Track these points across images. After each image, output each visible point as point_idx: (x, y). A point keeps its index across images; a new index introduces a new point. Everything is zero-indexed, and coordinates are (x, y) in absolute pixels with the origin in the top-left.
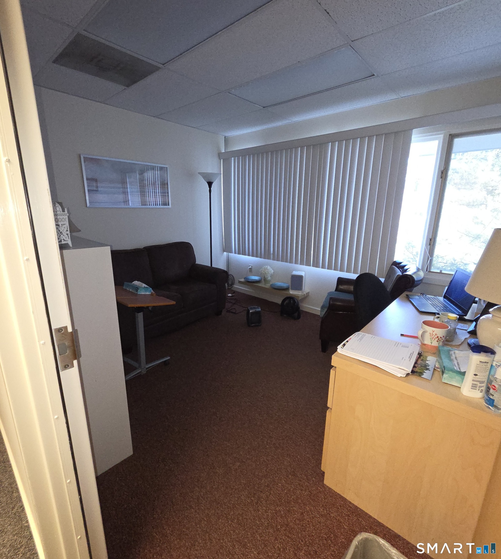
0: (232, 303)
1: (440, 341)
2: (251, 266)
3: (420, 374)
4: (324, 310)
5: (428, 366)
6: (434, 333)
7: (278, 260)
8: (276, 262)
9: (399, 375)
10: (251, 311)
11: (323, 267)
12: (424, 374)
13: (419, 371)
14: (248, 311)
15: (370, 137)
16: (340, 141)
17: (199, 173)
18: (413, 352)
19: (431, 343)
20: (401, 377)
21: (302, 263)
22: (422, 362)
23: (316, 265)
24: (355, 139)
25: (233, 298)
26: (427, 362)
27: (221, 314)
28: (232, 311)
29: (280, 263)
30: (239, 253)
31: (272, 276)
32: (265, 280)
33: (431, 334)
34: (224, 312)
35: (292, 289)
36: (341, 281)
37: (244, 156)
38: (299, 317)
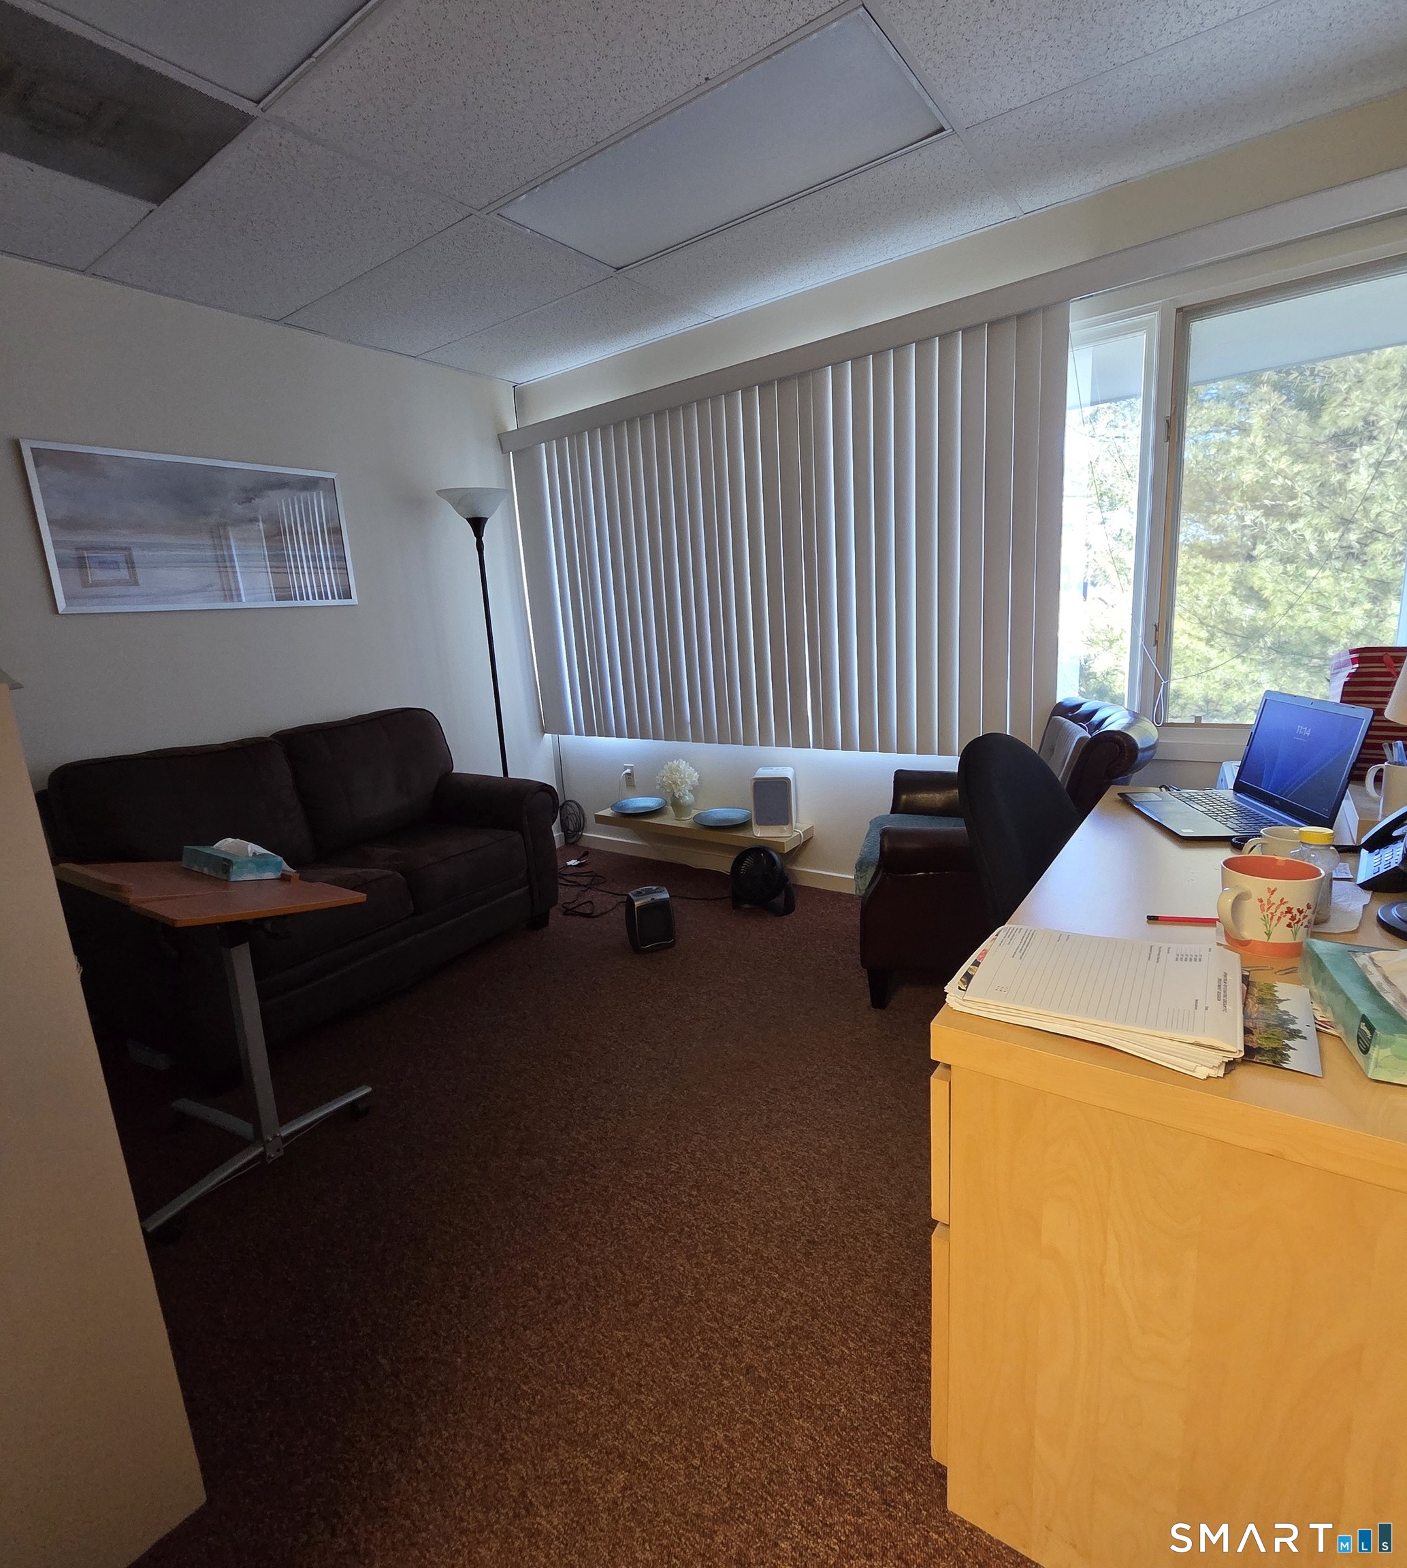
0: (579, 885)
1: (1297, 922)
2: (631, 767)
3: (1275, 1056)
4: (866, 871)
5: (1294, 1023)
6: (1275, 899)
7: (709, 740)
8: (702, 746)
9: (1202, 1073)
10: (637, 904)
11: (847, 746)
12: (1290, 1053)
13: (1267, 1045)
14: (630, 903)
15: (947, 337)
16: (858, 359)
17: (441, 493)
18: (1226, 975)
19: (1269, 935)
20: (1209, 1077)
21: (781, 742)
22: (1262, 1008)
23: (825, 742)
24: (899, 348)
25: (581, 870)
26: (1282, 1006)
27: (547, 923)
28: (580, 910)
29: (715, 748)
30: (590, 733)
31: (695, 790)
32: (677, 804)
33: (1265, 902)
34: (555, 916)
35: (761, 823)
36: (905, 782)
37: (575, 435)
38: (789, 908)
